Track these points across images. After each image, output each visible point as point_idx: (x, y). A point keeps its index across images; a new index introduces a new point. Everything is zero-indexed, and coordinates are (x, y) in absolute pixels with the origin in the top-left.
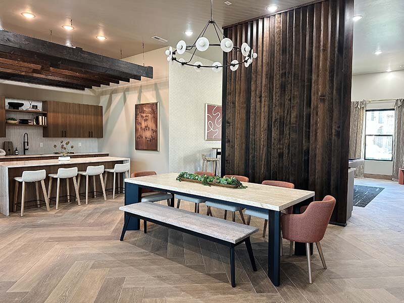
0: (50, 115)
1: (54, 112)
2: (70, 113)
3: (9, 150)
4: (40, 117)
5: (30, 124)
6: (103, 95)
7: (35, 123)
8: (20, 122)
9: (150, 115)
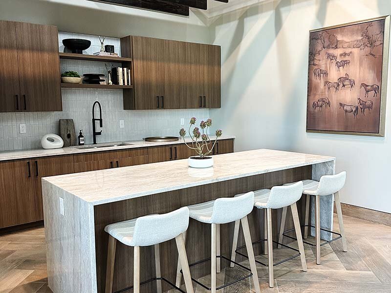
0: (137, 64)
1: (143, 59)
2: (169, 60)
3: (69, 136)
4: (120, 70)
5: (101, 83)
6: (222, 24)
7: (110, 81)
8: (84, 81)
9: (356, 51)
